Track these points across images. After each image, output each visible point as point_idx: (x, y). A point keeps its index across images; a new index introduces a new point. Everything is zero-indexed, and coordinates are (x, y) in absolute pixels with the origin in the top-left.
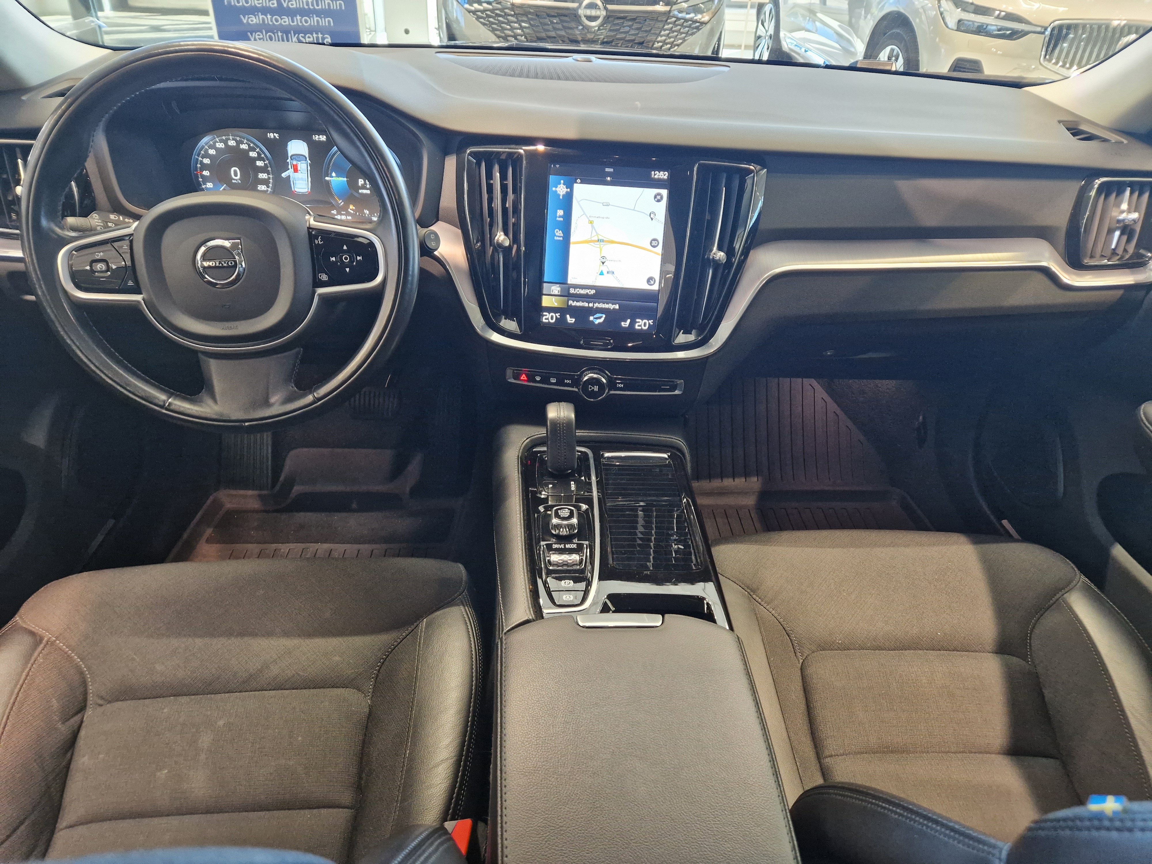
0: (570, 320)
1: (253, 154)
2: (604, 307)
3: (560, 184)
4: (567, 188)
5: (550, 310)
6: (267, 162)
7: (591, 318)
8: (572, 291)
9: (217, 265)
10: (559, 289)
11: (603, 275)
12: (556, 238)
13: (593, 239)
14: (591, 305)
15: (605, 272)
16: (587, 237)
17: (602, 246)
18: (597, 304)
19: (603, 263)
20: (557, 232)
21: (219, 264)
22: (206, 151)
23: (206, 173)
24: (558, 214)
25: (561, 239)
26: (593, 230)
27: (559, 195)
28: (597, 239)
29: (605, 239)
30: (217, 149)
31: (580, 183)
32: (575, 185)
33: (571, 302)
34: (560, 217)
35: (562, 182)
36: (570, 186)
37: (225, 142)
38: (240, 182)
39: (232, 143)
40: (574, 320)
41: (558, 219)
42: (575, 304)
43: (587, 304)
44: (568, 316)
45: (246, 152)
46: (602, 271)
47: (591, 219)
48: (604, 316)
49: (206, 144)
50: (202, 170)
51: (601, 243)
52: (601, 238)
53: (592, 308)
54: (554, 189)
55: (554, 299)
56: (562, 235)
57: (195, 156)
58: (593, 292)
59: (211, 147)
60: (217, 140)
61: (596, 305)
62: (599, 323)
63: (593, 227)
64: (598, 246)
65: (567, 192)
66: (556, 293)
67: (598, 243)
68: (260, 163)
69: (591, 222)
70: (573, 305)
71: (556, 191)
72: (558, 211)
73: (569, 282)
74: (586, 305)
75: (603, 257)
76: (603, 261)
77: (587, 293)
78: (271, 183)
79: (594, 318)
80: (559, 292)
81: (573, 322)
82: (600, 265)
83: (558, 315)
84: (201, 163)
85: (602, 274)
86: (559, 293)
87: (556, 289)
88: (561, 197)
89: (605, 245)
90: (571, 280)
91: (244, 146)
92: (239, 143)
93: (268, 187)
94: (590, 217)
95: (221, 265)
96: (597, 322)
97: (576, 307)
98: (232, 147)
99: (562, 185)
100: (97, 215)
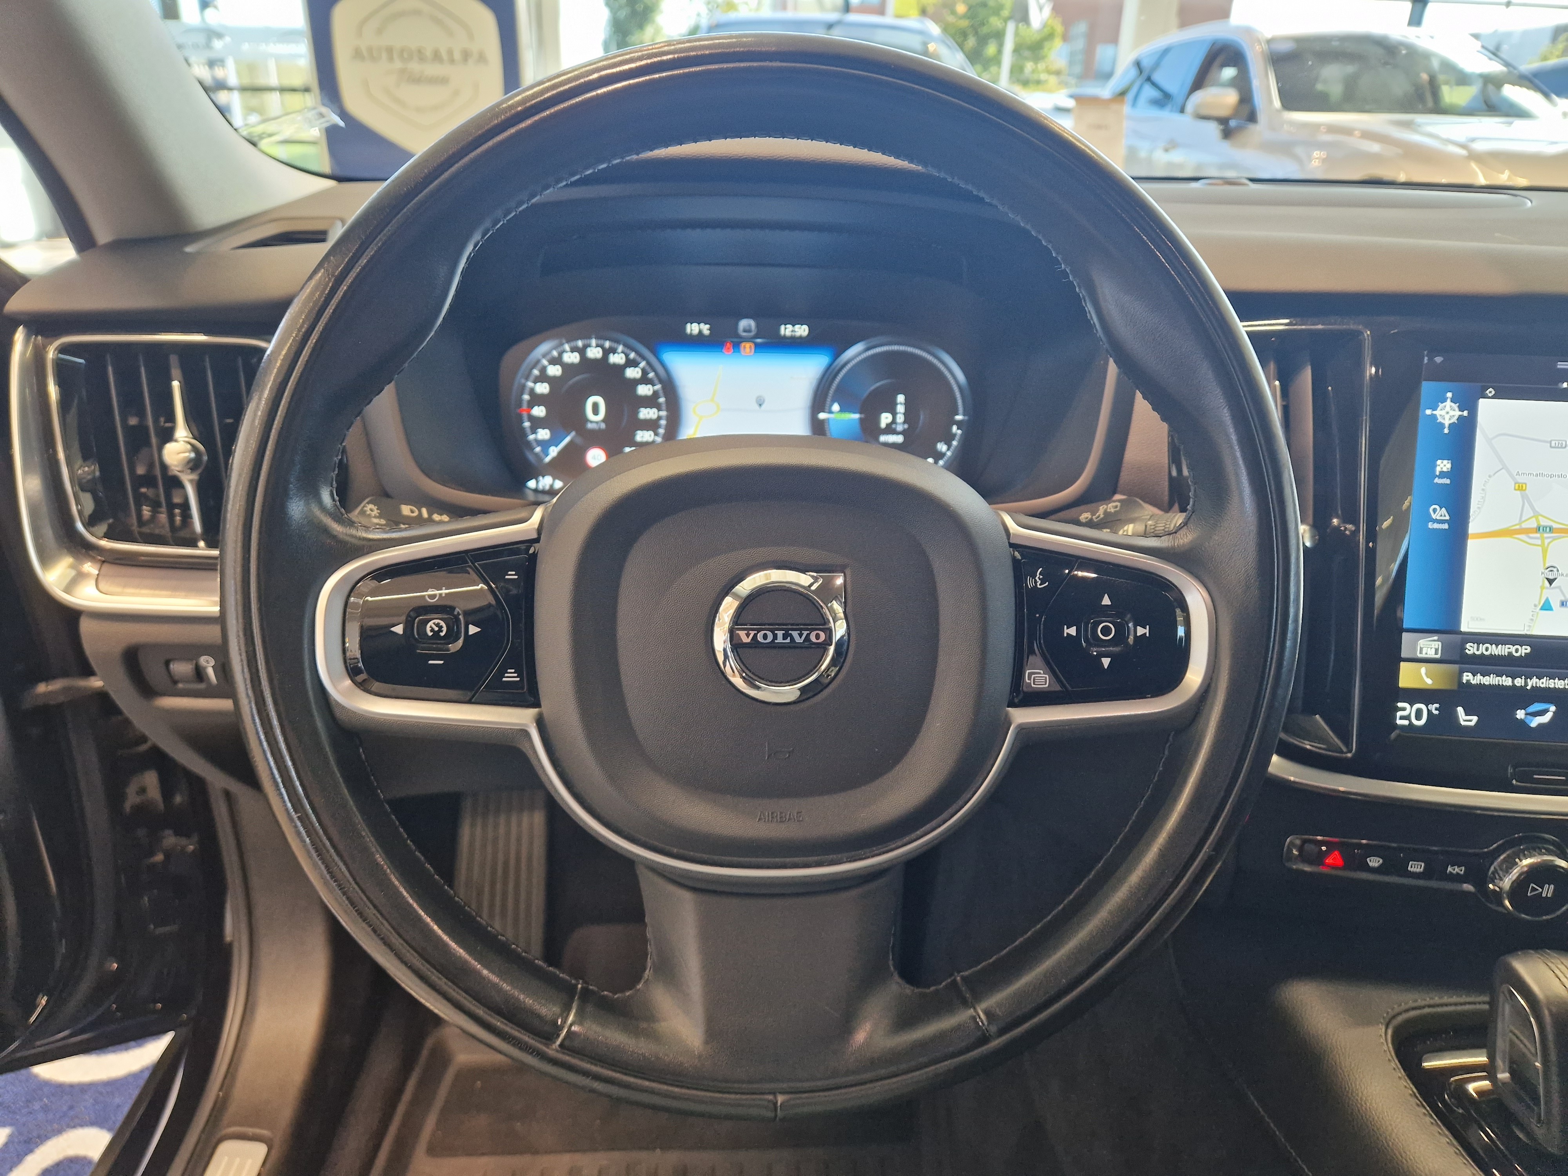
0: (1466, 719)
1: (632, 373)
2: (1552, 686)
3: (1444, 400)
4: (1461, 410)
5: (1415, 695)
6: (658, 387)
7: (1520, 714)
8: (1471, 649)
9: (780, 640)
10: (1438, 645)
11: (1550, 609)
12: (1431, 525)
13: (1524, 525)
14: (1519, 682)
15: (1555, 604)
16: (1511, 522)
17: (1547, 541)
18: (1535, 680)
19: (1551, 581)
20: (1435, 510)
21: (784, 638)
22: (543, 370)
23: (539, 411)
24: (1438, 469)
25: (1446, 526)
26: (1526, 503)
27: (1442, 425)
28: (1535, 526)
29: (1555, 526)
30: (565, 367)
31: (1493, 397)
32: (1481, 401)
33: (1467, 677)
34: (1443, 475)
35: (1449, 395)
36: (1469, 404)
37: (582, 351)
38: (603, 426)
39: (594, 353)
40: (1475, 719)
41: (1437, 480)
42: (1478, 679)
43: (1510, 679)
44: (1460, 710)
45: (621, 369)
46: (1547, 601)
47: (1520, 479)
48: (1553, 708)
49: (544, 356)
50: (531, 404)
51: (1546, 535)
52: (1544, 522)
53: (1523, 688)
54: (1428, 412)
55: (1423, 670)
56: (1447, 518)
57: (519, 379)
58: (1525, 650)
59: (554, 361)
60: (567, 347)
61: (1533, 682)
62: (1540, 726)
63: (1525, 497)
64: (1539, 542)
65: (1460, 418)
66: (1430, 653)
67: (1538, 535)
68: (644, 390)
69: (1520, 487)
70: (1473, 682)
71: (1434, 417)
72: (1439, 462)
73: (1464, 628)
74: (1507, 681)
75: (1551, 568)
76: (1551, 577)
77: (1510, 654)
78: (663, 427)
79: (1526, 714)
80: (1436, 653)
81: (1472, 724)
82: (1542, 587)
83: (1433, 707)
84: (532, 392)
85: (1547, 607)
86: (1438, 656)
87: (1430, 647)
88: (1446, 431)
89: (1554, 539)
90: (1467, 625)
91: (617, 359)
92: (607, 352)
93: (656, 434)
94: (1518, 474)
95: (788, 640)
96: (1535, 722)
97: (1481, 686)
98: (595, 361)
99: (1448, 403)
100: (375, 508)
